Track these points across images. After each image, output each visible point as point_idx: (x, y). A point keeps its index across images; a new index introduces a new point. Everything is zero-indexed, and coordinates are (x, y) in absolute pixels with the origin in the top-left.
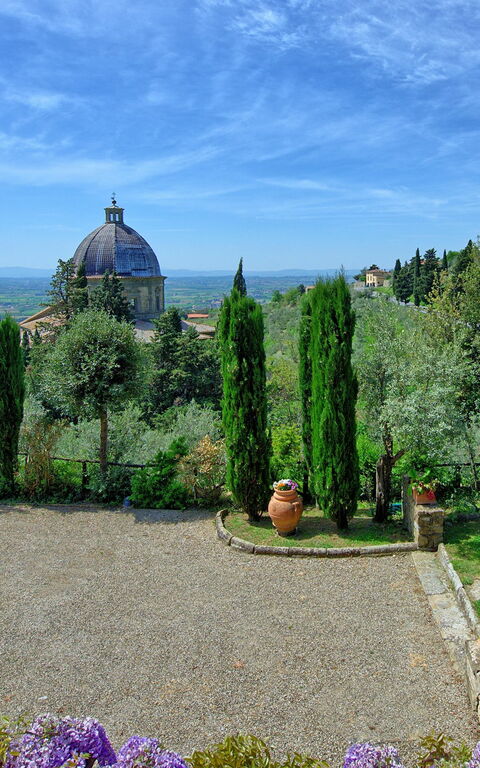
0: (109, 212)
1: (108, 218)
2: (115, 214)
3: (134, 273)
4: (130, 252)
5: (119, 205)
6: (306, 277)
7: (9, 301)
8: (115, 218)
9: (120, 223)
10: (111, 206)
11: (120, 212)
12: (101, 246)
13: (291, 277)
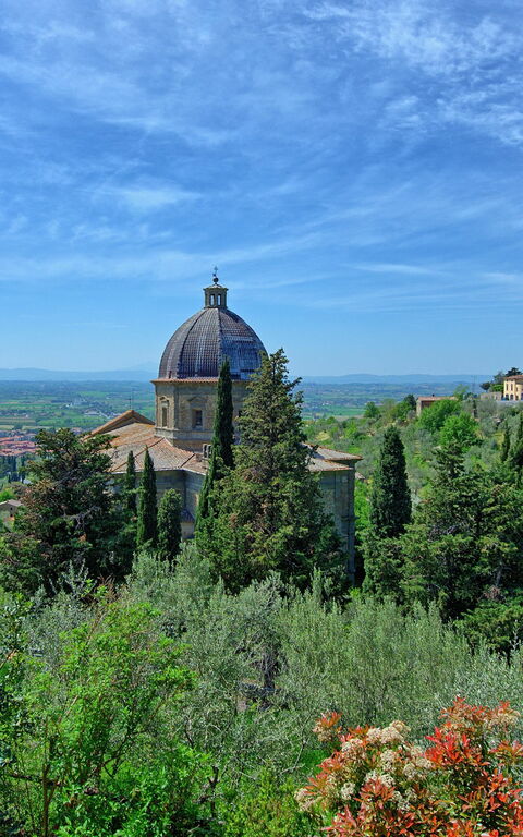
0: (209, 292)
1: (208, 301)
2: (216, 296)
3: (243, 376)
4: (239, 346)
5: (222, 284)
6: (377, 385)
7: (23, 408)
8: (216, 300)
9: (223, 307)
10: (211, 284)
11: (222, 292)
12: (202, 339)
13: (358, 385)
